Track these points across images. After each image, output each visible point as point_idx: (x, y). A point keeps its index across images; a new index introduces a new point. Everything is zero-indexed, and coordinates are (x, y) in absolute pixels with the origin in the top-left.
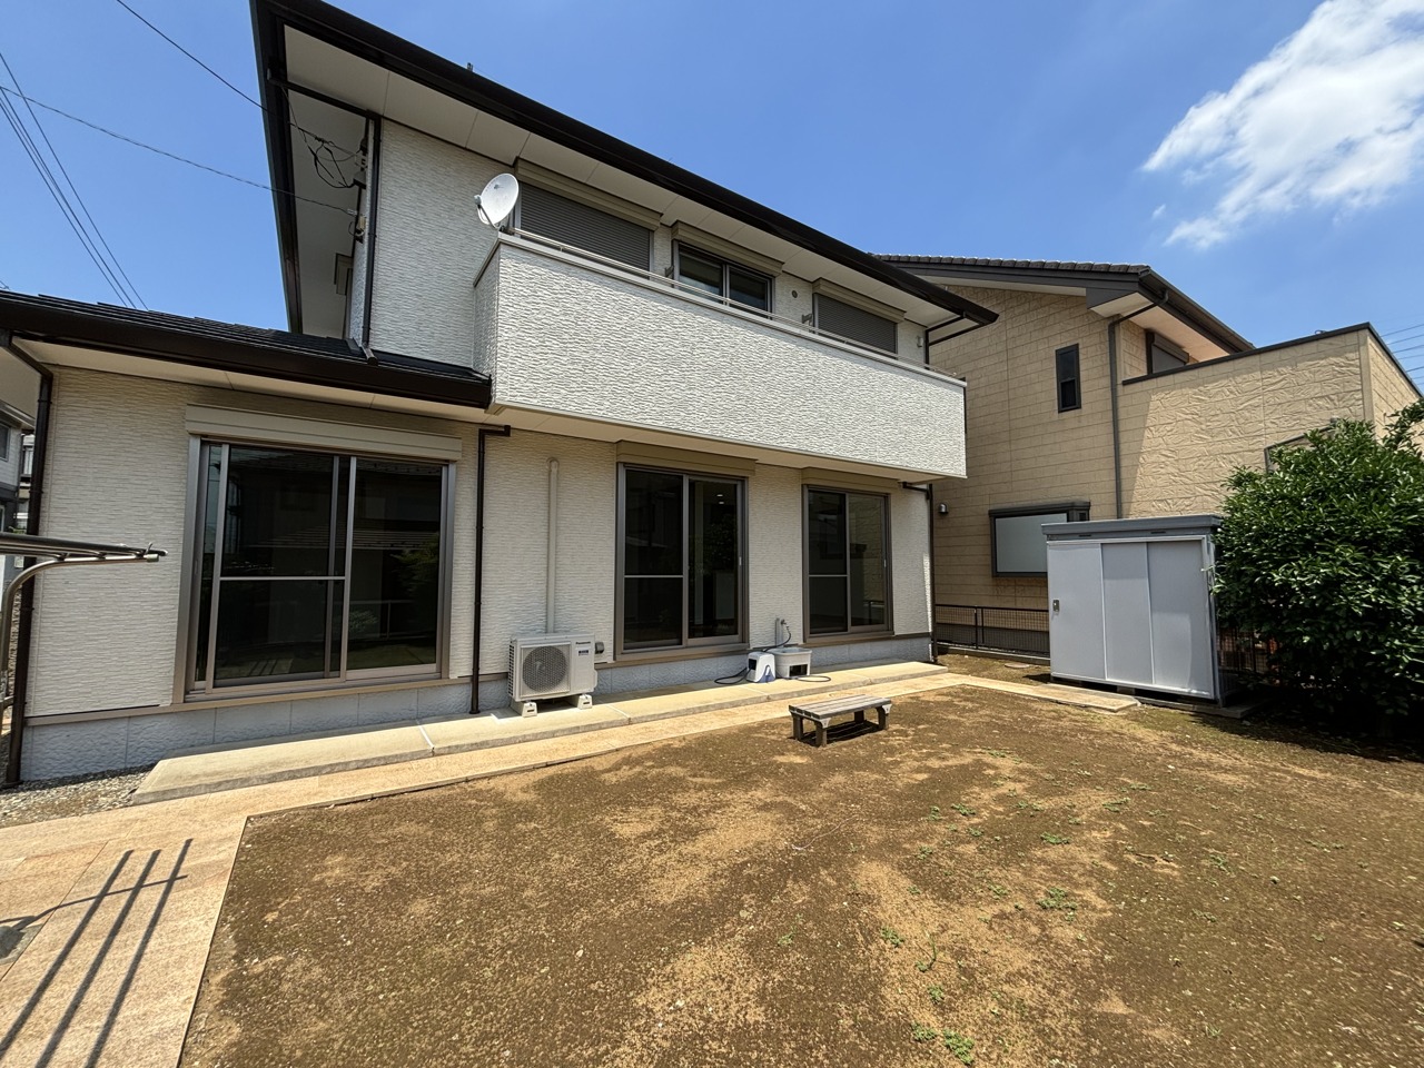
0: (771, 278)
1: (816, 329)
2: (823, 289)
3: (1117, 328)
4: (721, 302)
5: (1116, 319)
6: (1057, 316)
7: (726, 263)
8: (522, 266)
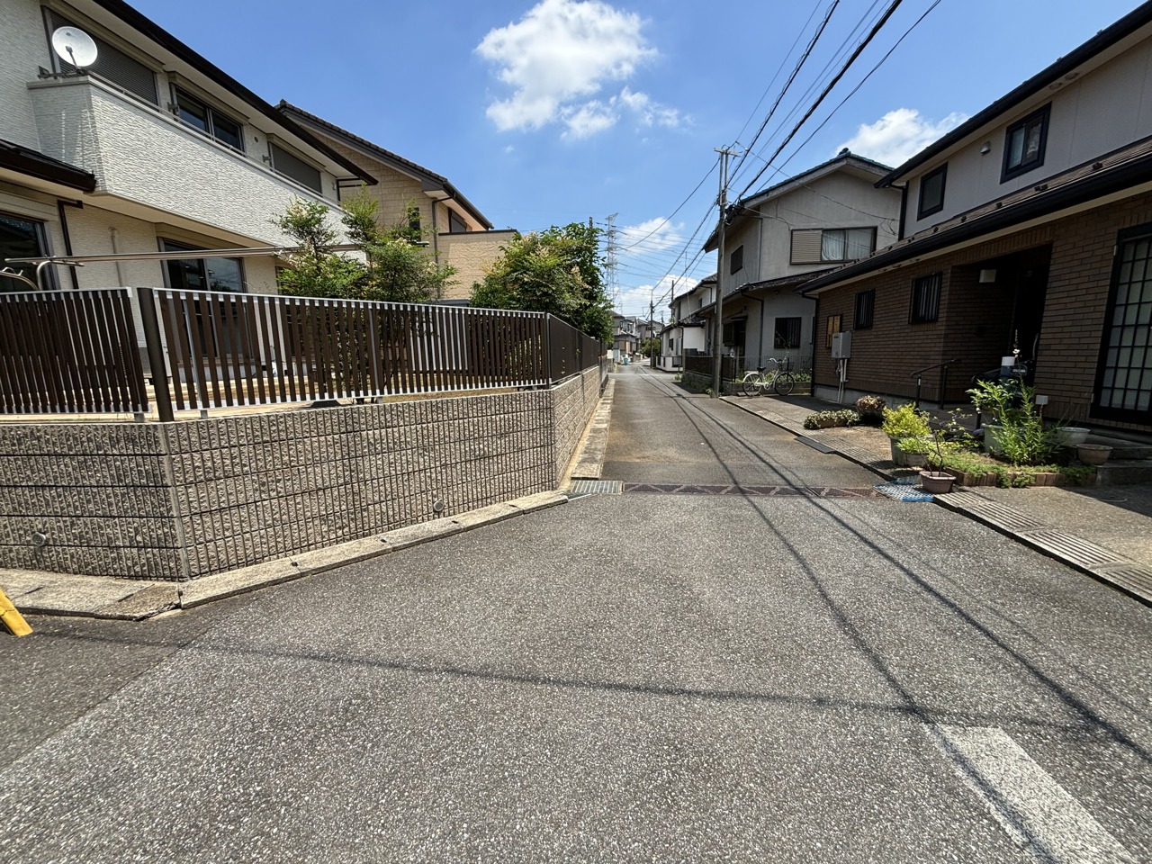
0: (241, 125)
1: (273, 169)
2: (276, 141)
3: (435, 204)
5: (435, 200)
6: (408, 189)
7: (208, 107)
8: (106, 103)
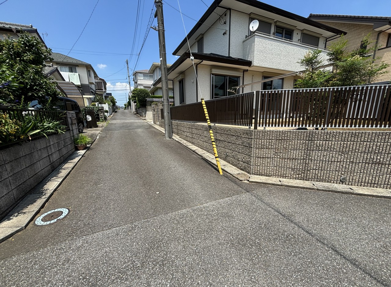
0: (293, 31)
2: (305, 32)
3: (380, 34)
4: (282, 39)
5: (380, 32)
6: (364, 31)
7: (284, 29)
8: (258, 39)
